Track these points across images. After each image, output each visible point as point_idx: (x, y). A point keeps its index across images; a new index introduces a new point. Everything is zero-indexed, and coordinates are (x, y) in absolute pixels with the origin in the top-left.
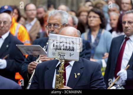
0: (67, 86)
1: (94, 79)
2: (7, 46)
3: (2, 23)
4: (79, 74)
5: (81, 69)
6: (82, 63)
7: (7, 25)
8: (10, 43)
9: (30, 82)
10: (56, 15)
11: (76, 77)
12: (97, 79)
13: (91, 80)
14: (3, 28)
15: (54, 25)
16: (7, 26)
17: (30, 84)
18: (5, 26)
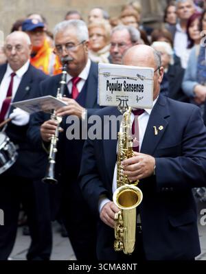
0: (141, 152)
1: (190, 135)
2: (27, 88)
3: (14, 48)
4: (161, 128)
5: (165, 118)
6: (167, 107)
7: (23, 51)
8: (31, 82)
9: (51, 159)
10: (66, 28)
11: (156, 133)
12: (194, 135)
13: (183, 138)
14: (16, 57)
15: (67, 45)
16: (22, 53)
17: (53, 162)
18: (19, 53)
